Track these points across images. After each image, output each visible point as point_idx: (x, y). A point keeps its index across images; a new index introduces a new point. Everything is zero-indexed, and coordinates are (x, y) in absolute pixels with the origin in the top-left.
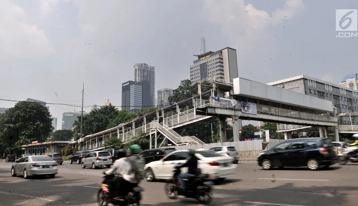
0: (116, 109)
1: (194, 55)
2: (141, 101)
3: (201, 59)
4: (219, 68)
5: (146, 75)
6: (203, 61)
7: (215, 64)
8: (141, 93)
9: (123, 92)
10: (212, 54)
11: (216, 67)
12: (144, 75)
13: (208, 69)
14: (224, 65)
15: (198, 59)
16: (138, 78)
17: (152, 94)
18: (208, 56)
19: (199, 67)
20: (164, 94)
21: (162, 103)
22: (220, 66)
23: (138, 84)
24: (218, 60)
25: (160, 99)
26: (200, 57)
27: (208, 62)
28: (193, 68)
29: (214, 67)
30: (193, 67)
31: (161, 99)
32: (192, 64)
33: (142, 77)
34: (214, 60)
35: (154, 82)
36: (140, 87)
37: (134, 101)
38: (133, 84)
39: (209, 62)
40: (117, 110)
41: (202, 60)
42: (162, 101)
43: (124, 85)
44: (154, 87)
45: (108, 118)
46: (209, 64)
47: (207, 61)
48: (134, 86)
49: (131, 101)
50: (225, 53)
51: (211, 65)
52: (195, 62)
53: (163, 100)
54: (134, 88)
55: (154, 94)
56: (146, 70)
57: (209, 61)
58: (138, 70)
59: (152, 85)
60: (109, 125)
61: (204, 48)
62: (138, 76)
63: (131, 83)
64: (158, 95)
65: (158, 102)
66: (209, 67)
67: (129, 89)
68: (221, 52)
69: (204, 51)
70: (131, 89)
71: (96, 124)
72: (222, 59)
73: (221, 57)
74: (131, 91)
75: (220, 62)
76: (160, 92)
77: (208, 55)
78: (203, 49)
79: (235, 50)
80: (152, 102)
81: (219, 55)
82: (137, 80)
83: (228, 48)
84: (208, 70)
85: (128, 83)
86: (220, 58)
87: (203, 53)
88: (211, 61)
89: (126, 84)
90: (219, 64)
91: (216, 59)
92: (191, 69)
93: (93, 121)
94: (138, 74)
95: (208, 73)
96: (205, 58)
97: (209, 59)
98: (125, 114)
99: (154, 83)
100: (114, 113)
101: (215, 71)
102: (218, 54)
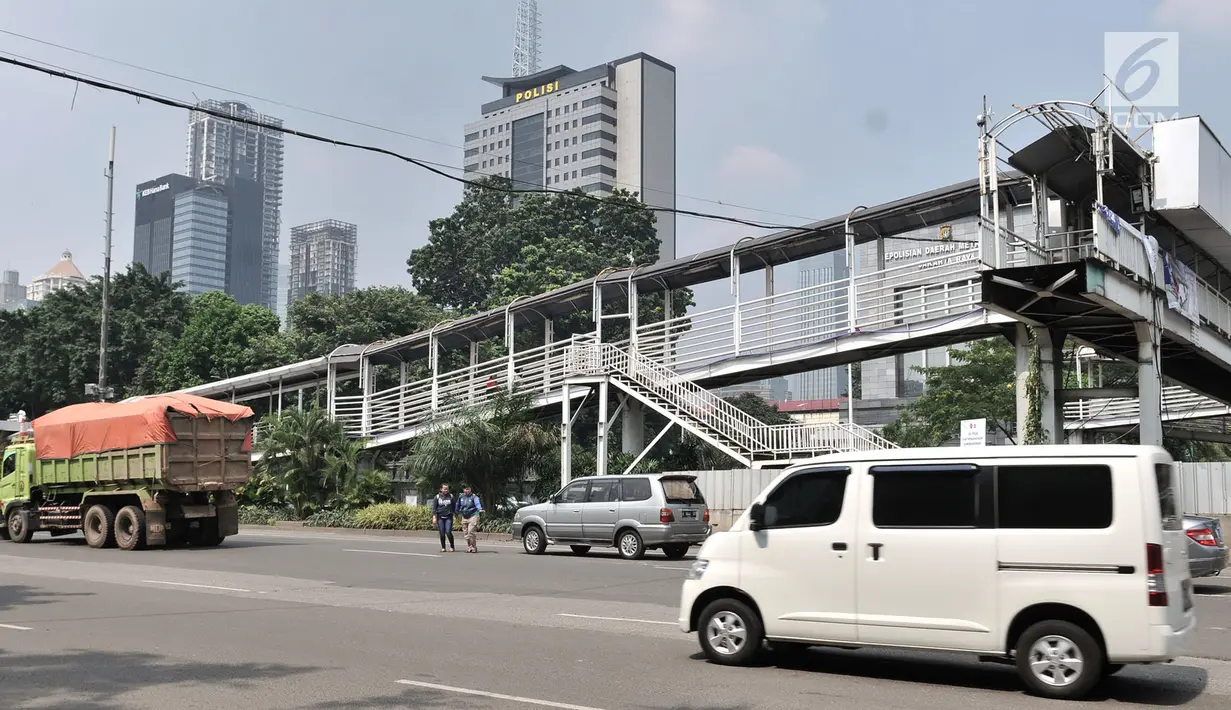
0: (176, 285)
1: (484, 78)
2: (223, 266)
3: (519, 96)
4: (597, 143)
5: (241, 156)
6: (529, 105)
7: (580, 123)
8: (224, 231)
9: (138, 223)
10: (568, 78)
11: (586, 137)
12: (233, 153)
13: (548, 146)
14: (620, 132)
15: (501, 97)
16: (207, 166)
17: (267, 243)
18: (550, 87)
19: (507, 135)
20: (322, 243)
21: (311, 285)
22: (604, 135)
23: (209, 190)
24: (597, 109)
25: (303, 264)
26: (511, 87)
27: (549, 113)
28: (481, 134)
29: (575, 139)
30: (480, 130)
31: (308, 267)
32: (476, 120)
33: (226, 161)
34: (580, 105)
35: (279, 188)
36: (220, 204)
37: (192, 265)
38: (187, 189)
39: (554, 113)
40: (179, 290)
41: (522, 100)
42: (310, 276)
43: (146, 193)
44: (276, 211)
45: (143, 327)
46: (553, 122)
47: (544, 110)
48: (191, 198)
49: (177, 267)
50: (629, 77)
51: (562, 128)
52: (487, 109)
53: (315, 272)
54: (191, 207)
55: (276, 244)
56: (243, 132)
57: (552, 108)
58: (210, 131)
59: (267, 204)
60: (150, 358)
61: (534, 49)
62: (209, 157)
63: (178, 184)
64: (292, 248)
65: (291, 277)
66: (553, 138)
67: (170, 212)
68: (610, 71)
69: (533, 65)
70: (176, 212)
71: (86, 352)
72: (614, 105)
73: (609, 95)
74: (176, 220)
75: (604, 118)
76: (301, 236)
77: (553, 81)
78: (526, 53)
79: (672, 69)
80: (268, 276)
81: (603, 83)
82: (203, 172)
83: (644, 57)
84: (548, 150)
85: (167, 186)
86: (604, 100)
87: (525, 71)
88: (562, 111)
89: (157, 190)
90: (597, 126)
91: (586, 103)
92: (468, 138)
93: (68, 338)
94: (208, 146)
95: (548, 163)
96: (536, 95)
97: (555, 102)
98: (233, 312)
99: (276, 195)
100: (170, 305)
101: (579, 157)
102: (598, 82)
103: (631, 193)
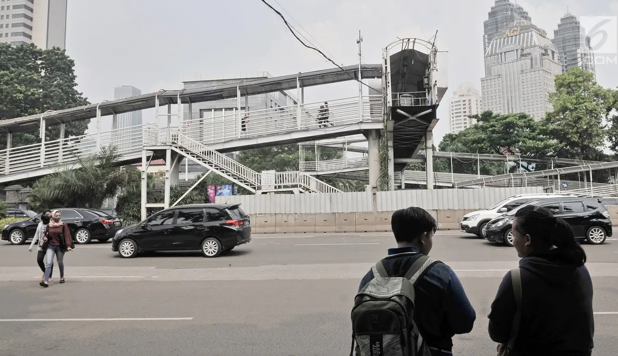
4: (21, 20)
103: (62, 50)
